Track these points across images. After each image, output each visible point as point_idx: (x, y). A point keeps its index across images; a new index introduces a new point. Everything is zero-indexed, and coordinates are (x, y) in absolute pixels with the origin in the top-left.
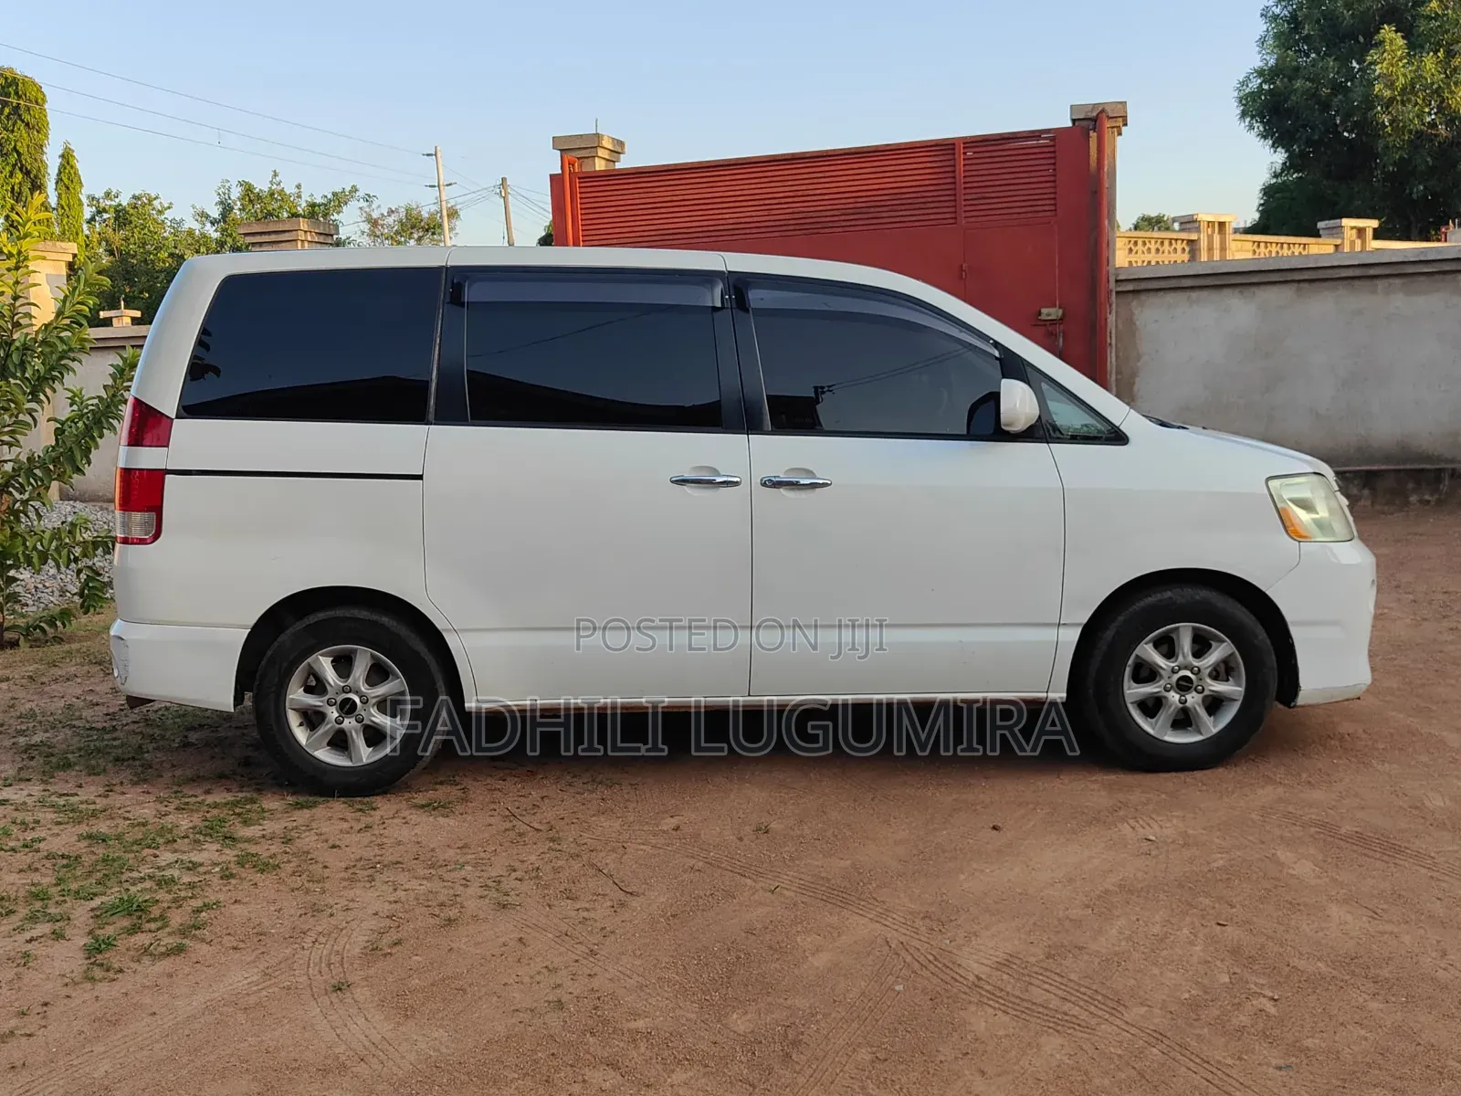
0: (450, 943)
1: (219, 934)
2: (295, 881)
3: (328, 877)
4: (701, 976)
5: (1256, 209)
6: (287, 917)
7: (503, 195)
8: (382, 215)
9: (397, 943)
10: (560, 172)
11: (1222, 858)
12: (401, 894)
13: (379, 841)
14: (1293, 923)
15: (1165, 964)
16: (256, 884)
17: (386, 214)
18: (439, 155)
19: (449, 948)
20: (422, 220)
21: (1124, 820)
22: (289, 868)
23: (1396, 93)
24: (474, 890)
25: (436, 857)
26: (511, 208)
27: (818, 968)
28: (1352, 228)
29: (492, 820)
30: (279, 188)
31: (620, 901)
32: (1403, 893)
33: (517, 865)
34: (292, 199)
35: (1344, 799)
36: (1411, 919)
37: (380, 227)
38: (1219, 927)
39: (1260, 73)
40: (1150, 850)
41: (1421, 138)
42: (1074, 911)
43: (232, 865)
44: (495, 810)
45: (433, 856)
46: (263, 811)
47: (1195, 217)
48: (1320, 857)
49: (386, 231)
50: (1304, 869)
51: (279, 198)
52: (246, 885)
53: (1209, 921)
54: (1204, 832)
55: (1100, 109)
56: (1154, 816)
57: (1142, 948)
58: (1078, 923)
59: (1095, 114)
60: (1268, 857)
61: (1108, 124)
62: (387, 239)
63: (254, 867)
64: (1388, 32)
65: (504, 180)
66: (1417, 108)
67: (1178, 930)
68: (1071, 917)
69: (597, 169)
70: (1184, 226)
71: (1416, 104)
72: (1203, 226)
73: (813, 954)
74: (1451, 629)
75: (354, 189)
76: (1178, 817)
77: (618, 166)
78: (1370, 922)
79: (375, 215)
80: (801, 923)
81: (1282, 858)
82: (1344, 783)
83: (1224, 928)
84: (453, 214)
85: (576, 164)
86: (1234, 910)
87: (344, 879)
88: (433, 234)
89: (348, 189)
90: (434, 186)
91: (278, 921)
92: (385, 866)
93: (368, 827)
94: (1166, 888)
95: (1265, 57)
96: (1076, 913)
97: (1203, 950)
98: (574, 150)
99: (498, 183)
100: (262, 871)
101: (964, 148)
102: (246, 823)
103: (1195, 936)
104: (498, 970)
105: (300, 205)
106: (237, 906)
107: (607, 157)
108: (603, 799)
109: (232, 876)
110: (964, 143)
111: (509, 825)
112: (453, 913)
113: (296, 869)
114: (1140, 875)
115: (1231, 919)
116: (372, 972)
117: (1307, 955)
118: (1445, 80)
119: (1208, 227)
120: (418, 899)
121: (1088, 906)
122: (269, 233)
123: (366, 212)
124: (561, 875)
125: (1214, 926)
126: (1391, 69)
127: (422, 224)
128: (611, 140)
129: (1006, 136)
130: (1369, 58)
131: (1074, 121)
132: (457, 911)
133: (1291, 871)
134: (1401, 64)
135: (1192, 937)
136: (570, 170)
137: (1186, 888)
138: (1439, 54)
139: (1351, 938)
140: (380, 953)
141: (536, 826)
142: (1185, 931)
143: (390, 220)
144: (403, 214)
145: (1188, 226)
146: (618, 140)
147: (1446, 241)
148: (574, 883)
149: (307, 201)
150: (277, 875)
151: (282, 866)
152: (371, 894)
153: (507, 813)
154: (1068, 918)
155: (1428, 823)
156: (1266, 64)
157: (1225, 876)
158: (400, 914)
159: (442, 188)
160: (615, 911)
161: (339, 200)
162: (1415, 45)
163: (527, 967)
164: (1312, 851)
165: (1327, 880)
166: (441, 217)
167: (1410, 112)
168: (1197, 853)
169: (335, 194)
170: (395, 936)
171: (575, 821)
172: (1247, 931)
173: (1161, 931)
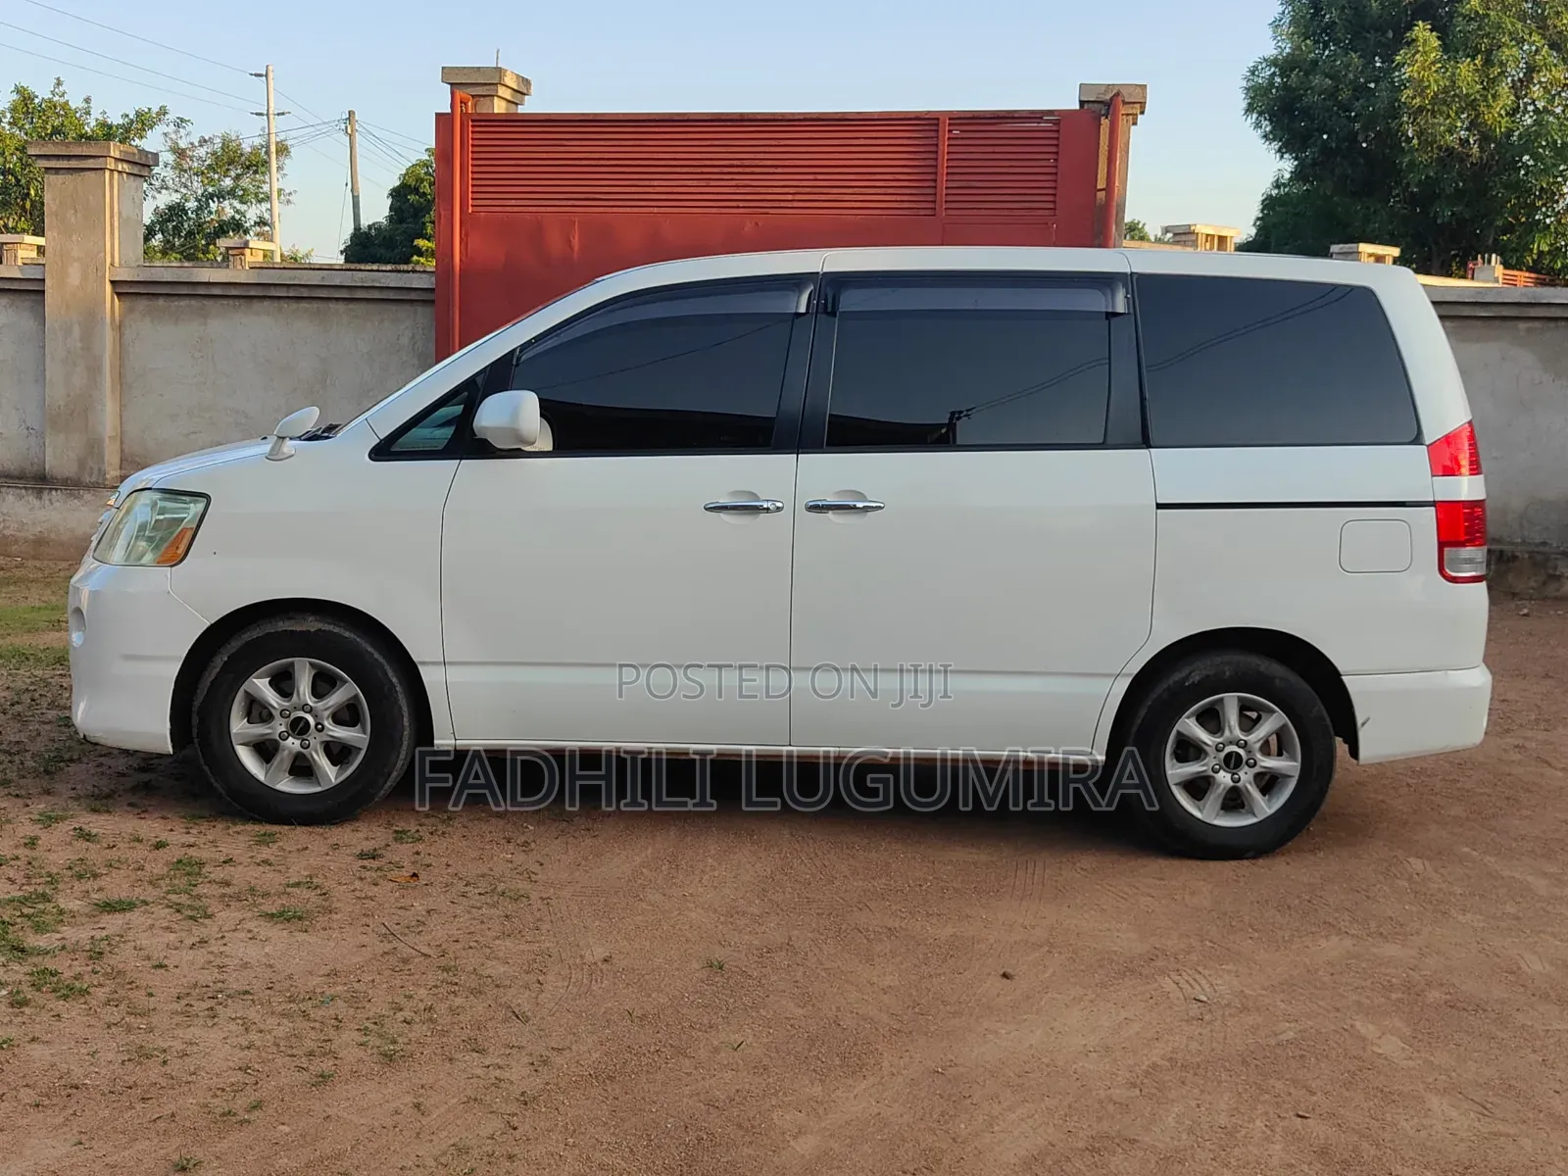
0: (327, 1109)
1: (13, 1085)
2: (113, 1014)
3: (154, 1009)
4: (654, 1163)
5: (1252, 223)
6: (103, 1064)
7: (349, 131)
8: (192, 144)
9: (257, 1106)
10: (449, 111)
11: (1290, 1029)
12: (254, 1036)
13: (218, 961)
14: (1389, 1117)
15: (1239, 1167)
16: (58, 1016)
17: (197, 144)
18: (271, 75)
19: (325, 1115)
20: (242, 155)
21: (1163, 972)
22: (101, 994)
23: (1427, 102)
24: (349, 1036)
25: (296, 987)
26: (358, 149)
27: (803, 1156)
28: (1370, 255)
29: (364, 939)
30: (62, 100)
31: (541, 1056)
32: (1513, 1082)
33: (402, 1001)
34: (78, 115)
35: (1426, 957)
36: (1529, 1118)
37: (188, 160)
38: (1299, 1119)
39: (1274, 62)
40: (1201, 1014)
41: (1450, 157)
42: (1118, 1091)
43: (25, 988)
44: (368, 926)
45: (292, 986)
46: (61, 912)
47: (1192, 228)
48: (1408, 1031)
49: (196, 164)
50: (1391, 1046)
51: (62, 112)
52: (45, 1017)
53: (1287, 1111)
54: (1264, 992)
55: (1115, 91)
56: (1200, 969)
57: (1208, 1143)
58: (1124, 1107)
59: (1108, 97)
60: (1346, 1030)
61: (1123, 110)
62: (196, 174)
63: (54, 991)
64: (1422, 31)
65: (351, 113)
66: (1448, 121)
67: (1249, 1122)
68: (1114, 1098)
69: (496, 111)
70: (1177, 238)
71: (1449, 116)
72: (1201, 240)
73: (795, 1138)
74: (1517, 746)
75: (163, 111)
76: (1229, 972)
77: (521, 110)
78: (1479, 1120)
79: (183, 144)
80: (776, 1094)
81: (1363, 1031)
82: (1421, 937)
83: (1305, 1121)
84: (283, 150)
85: (470, 104)
86: (1315, 1098)
87: (176, 1013)
88: (256, 172)
89: (155, 110)
90: (261, 114)
91: (92, 1068)
92: (228, 996)
93: (203, 942)
94: (1227, 1064)
95: (1280, 44)
96: (1118, 1093)
97: (1283, 1150)
98: (466, 85)
99: (344, 117)
100: (65, 997)
101: (950, 124)
102: (39, 929)
103: (1272, 1131)
104: (392, 1148)
105: (88, 123)
106: (35, 1045)
107: (509, 98)
108: (507, 916)
109: (25, 1003)
110: (950, 119)
111: (388, 947)
112: (327, 1065)
113: (112, 997)
114: (1194, 1046)
115: (1313, 1109)
116: (223, 1145)
117: (1411, 1162)
118: (1482, 92)
119: (1207, 241)
120: (278, 1046)
121: (1134, 1085)
122: (69, 157)
123: (171, 139)
124: (461, 1018)
125: (1294, 1118)
126: (1422, 73)
127: (243, 158)
128: (515, 77)
129: (1001, 115)
130: (1398, 58)
131: (1082, 103)
132: (331, 1063)
133: (1376, 1049)
134: (1433, 69)
135: (1269, 1132)
136: (462, 110)
137: (1253, 1066)
138: (1477, 62)
139: (1462, 1140)
140: (234, 1119)
141: (425, 950)
142: (1258, 1123)
143: (202, 152)
144: (218, 145)
145: (1183, 238)
146: (523, 78)
147: (1473, 278)
148: (479, 1029)
149: (97, 120)
150: (85, 1003)
151: (91, 990)
152: (215, 1035)
153: (384, 931)
154: (1111, 1099)
155: (1529, 993)
156: (1281, 54)
157: (1298, 1053)
158: (256, 1066)
159: (271, 117)
160: (536, 1071)
161: (143, 122)
162: (1451, 47)
163: (428, 1144)
164: (1398, 1024)
165: (1420, 1062)
166: (267, 153)
167: (1441, 123)
168: (1260, 1020)
169: (139, 114)
170: (253, 1097)
171: (473, 944)
172: (1335, 1126)
173: (1230, 1122)
